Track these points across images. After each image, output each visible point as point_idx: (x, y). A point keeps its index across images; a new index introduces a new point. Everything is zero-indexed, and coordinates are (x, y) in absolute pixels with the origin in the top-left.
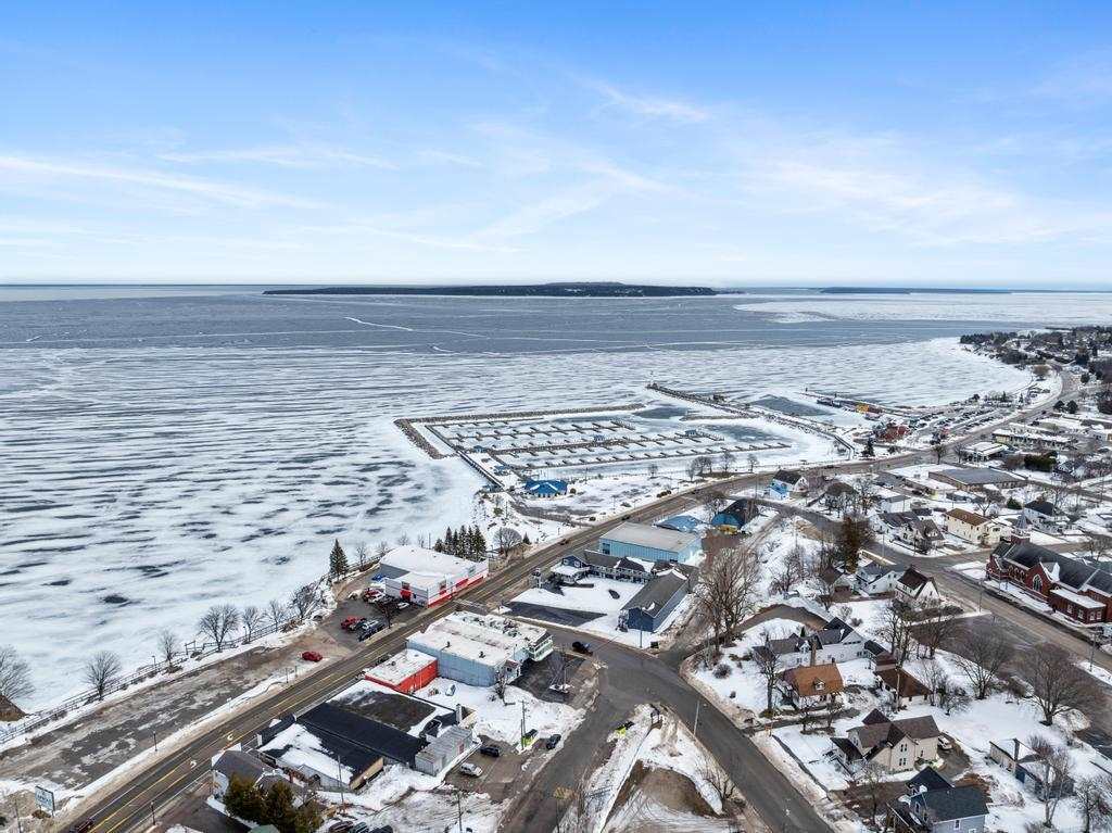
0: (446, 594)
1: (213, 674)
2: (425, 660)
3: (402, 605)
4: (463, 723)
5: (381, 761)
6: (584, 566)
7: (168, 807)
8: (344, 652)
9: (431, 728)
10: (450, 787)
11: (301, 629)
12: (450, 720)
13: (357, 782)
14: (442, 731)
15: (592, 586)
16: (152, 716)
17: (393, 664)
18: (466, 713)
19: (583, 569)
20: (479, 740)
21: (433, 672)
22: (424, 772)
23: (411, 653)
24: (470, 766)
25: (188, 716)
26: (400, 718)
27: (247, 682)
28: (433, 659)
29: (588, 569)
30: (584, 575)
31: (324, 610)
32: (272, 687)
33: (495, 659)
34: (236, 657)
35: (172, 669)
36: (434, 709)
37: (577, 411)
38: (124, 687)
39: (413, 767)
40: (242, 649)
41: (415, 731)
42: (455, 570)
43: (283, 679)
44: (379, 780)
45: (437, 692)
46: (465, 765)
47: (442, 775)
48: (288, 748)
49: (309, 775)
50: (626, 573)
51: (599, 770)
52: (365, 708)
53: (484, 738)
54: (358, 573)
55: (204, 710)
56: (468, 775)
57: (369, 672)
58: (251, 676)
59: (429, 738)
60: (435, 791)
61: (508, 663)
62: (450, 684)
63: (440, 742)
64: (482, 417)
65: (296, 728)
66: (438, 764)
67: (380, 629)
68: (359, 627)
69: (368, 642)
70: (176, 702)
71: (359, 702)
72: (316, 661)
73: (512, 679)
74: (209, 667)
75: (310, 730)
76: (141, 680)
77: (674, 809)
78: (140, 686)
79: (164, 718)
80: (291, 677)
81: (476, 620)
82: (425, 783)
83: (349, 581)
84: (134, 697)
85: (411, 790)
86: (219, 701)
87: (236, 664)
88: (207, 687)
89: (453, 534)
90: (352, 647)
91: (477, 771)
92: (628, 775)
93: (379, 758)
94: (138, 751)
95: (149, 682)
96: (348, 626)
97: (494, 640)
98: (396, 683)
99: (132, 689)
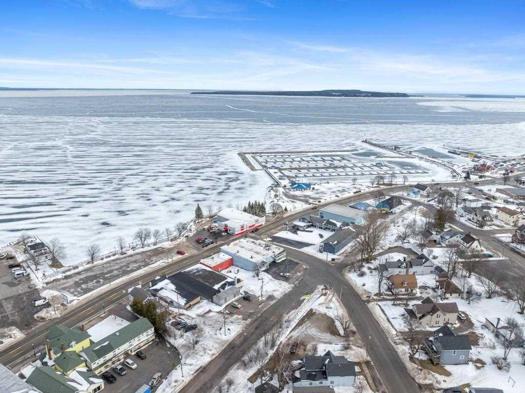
0: (243, 231)
1: (139, 257)
2: (227, 257)
3: (223, 234)
4: (237, 285)
5: (199, 298)
6: (309, 222)
7: (112, 307)
8: (195, 252)
9: (223, 287)
10: (227, 311)
11: (179, 241)
12: (232, 284)
13: (188, 306)
14: (227, 288)
15: (312, 231)
16: (112, 271)
17: (213, 258)
18: (239, 281)
19: (308, 224)
20: (243, 293)
21: (231, 263)
22: (217, 304)
23: (221, 254)
24: (236, 303)
25: (126, 273)
26: (211, 281)
27: (152, 261)
28: (231, 257)
29: (311, 224)
30: (308, 226)
31: (190, 233)
32: (162, 264)
33: (258, 259)
34: (149, 251)
35: (122, 253)
36: (227, 278)
37: (324, 152)
38: (102, 259)
39: (212, 302)
40: (153, 247)
41: (216, 287)
42: (250, 220)
43: (166, 261)
44: (197, 305)
45: (231, 272)
46: (234, 303)
47: (224, 306)
48: (162, 289)
49: (169, 301)
50: (329, 227)
51: (293, 311)
52: (198, 275)
53: (246, 292)
54: (208, 219)
55: (132, 271)
56: (236, 307)
57: (202, 261)
58: (154, 259)
59: (221, 290)
60: (220, 312)
61: (263, 262)
62: (237, 268)
63: (225, 292)
64: (278, 153)
65: (167, 281)
66: (223, 301)
67: (212, 243)
68: (204, 242)
69: (206, 248)
70: (122, 267)
71: (195, 273)
72: (182, 254)
73: (264, 269)
74: (138, 254)
75: (172, 282)
76: (109, 257)
77: (322, 331)
78: (109, 259)
79: (116, 272)
80: (170, 260)
81: (253, 242)
82: (217, 308)
83: (204, 222)
84: (105, 263)
85: (210, 311)
86: (139, 268)
87: (149, 253)
88: (135, 262)
89: (251, 204)
90: (198, 250)
91: (239, 306)
92: (305, 314)
93: (198, 296)
94: (103, 284)
95: (112, 258)
96: (199, 241)
98: (212, 266)
99: (105, 260)
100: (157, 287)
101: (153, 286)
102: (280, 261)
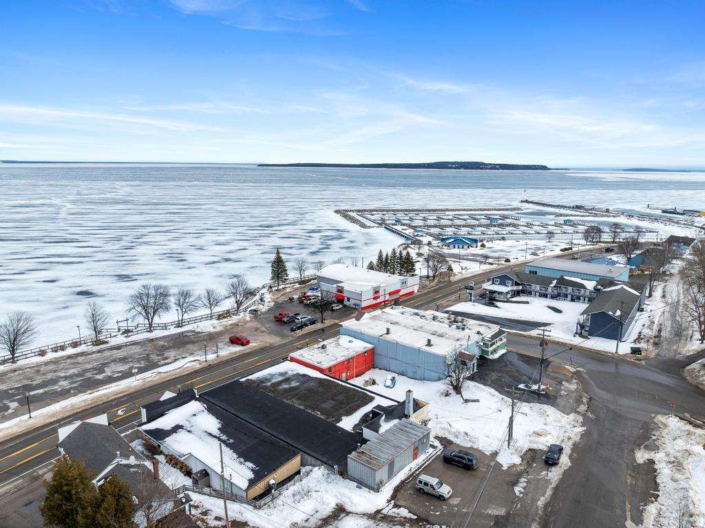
0: (379, 301)
1: (136, 349)
2: (360, 346)
3: (336, 307)
4: (415, 418)
5: (297, 460)
6: (517, 284)
8: (274, 340)
9: (371, 420)
10: (404, 512)
11: (235, 319)
12: (397, 411)
13: (259, 488)
14: (385, 426)
15: (527, 303)
16: (54, 381)
17: (324, 347)
18: (418, 406)
19: (515, 288)
20: (437, 443)
21: (369, 360)
22: (361, 484)
23: (344, 340)
24: (433, 481)
25: (91, 385)
26: (328, 405)
27: (166, 358)
28: (370, 346)
29: (521, 287)
30: (518, 293)
31: (261, 306)
32: (188, 365)
33: (444, 348)
34: (164, 337)
35: (97, 342)
36: (372, 399)
38: (42, 353)
39: (344, 474)
40: (173, 331)
41: (348, 423)
43: (202, 358)
44: (292, 488)
45: (374, 383)
46: (424, 477)
47: (388, 490)
48: (177, 428)
49: (196, 468)
50: (564, 291)
52: (285, 390)
53: (444, 441)
54: (297, 286)
55: (110, 380)
56: (428, 494)
57: (295, 355)
58: (172, 354)
59: (367, 433)
60: (376, 516)
61: (461, 354)
62: (390, 376)
63: (384, 440)
65: (194, 406)
66: (382, 474)
67: (313, 322)
68: (292, 320)
69: (299, 333)
70: (85, 371)
71: (280, 383)
72: (243, 345)
73: (468, 374)
74: (135, 343)
75: (211, 410)
76: (63, 348)
78: (60, 354)
79: (65, 384)
80: (211, 357)
81: (417, 314)
82: (364, 501)
83: (288, 290)
84: (46, 364)
85: (341, 511)
86: (127, 375)
87: (162, 343)
88: (124, 360)
89: (384, 256)
90: (282, 336)
91: (445, 490)
93: (294, 455)
94: (15, 415)
95: (70, 351)
96: (281, 319)
97: (440, 331)
98: (325, 365)
99: (50, 356)
100: (164, 423)
101: (150, 420)
102: (496, 356)
